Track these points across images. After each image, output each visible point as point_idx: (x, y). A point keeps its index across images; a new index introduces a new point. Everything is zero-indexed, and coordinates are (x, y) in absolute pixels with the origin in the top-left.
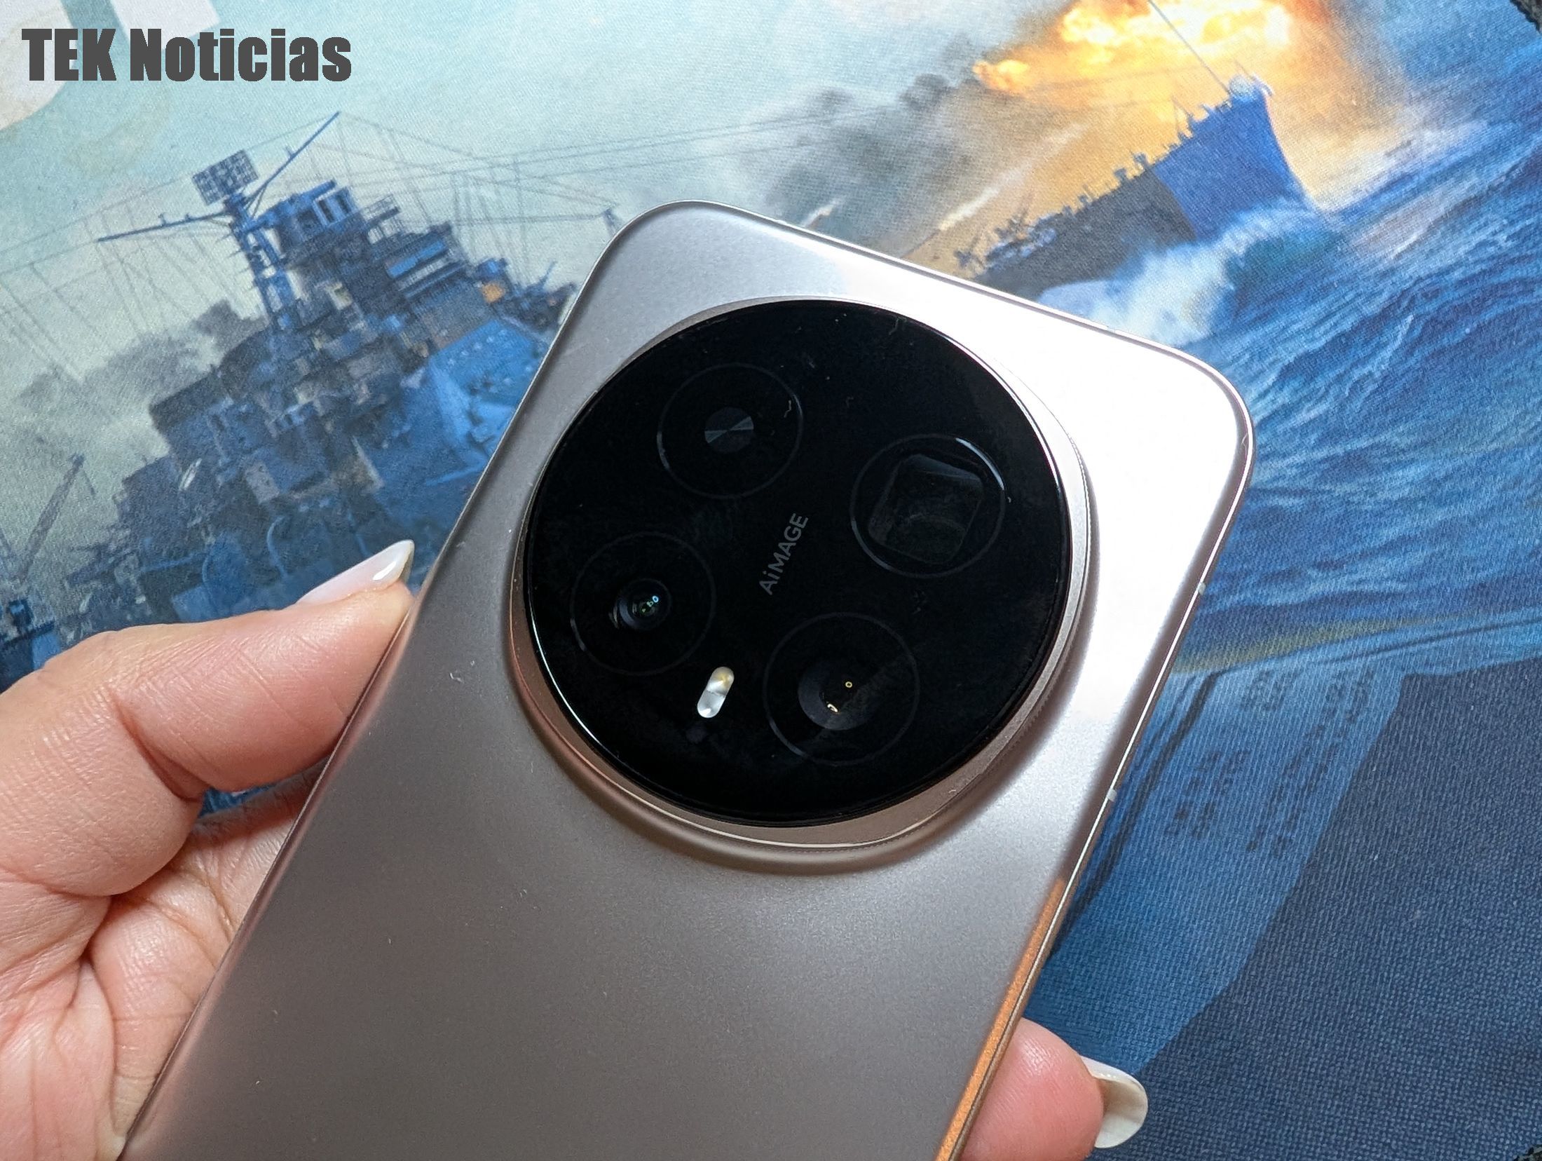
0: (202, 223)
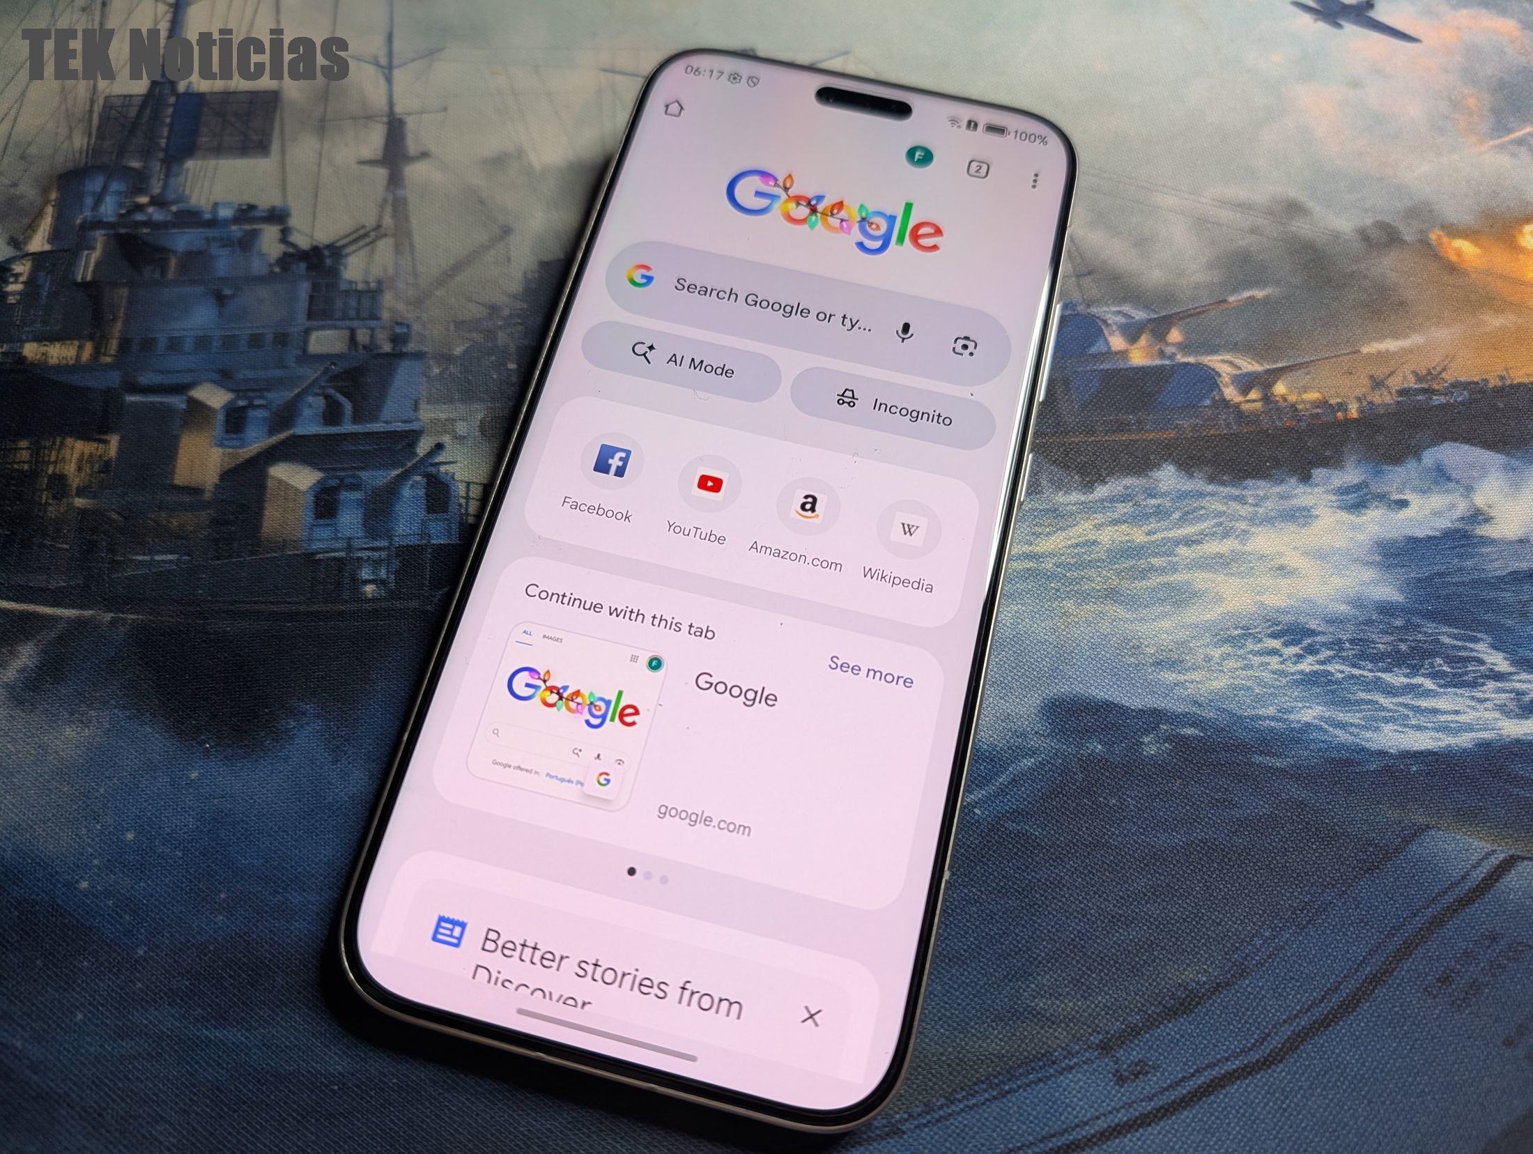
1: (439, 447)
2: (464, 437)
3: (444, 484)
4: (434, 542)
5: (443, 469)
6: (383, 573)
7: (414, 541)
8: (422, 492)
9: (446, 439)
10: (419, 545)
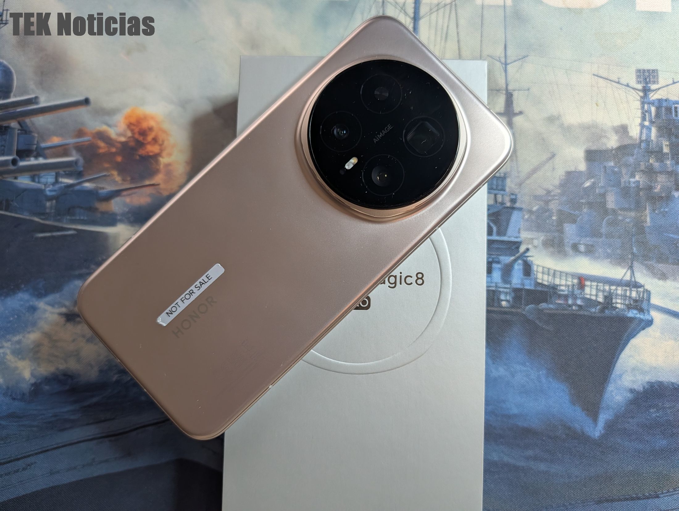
0: (632, 90)
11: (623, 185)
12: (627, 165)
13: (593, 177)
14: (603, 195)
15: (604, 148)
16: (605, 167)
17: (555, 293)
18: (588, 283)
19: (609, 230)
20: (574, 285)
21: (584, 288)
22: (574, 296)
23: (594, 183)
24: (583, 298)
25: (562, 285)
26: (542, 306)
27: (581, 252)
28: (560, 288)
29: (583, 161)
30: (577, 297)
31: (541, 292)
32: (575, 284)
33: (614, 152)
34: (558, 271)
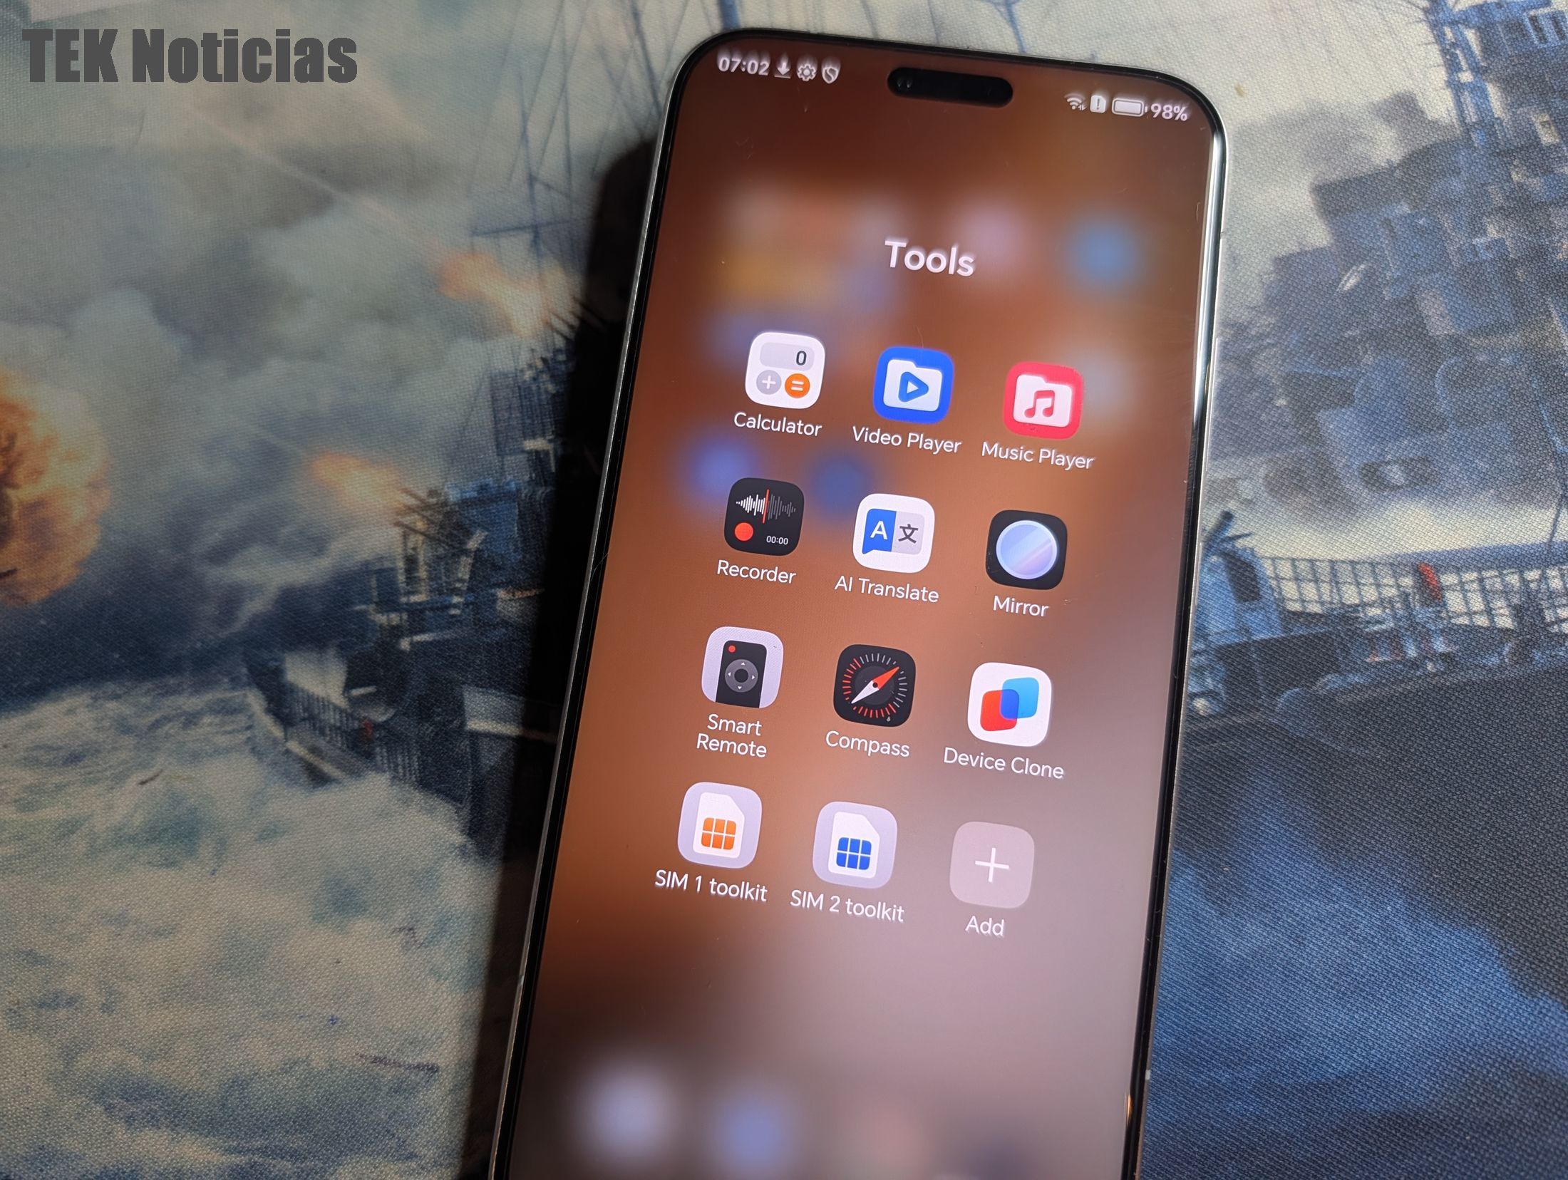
1: (1228, 517)
2: (1250, 501)
3: (1244, 563)
4: (1254, 638)
5: (1240, 544)
6: (1209, 683)
7: (1235, 639)
8: (1223, 576)
9: (1232, 506)
10: (1238, 644)
11: (1456, 262)
12: (1450, 204)
13: (1360, 259)
14: (1409, 303)
15: (1366, 169)
16: (1387, 222)
17: (1354, 634)
18: (1449, 579)
19: (1463, 402)
20: (1407, 595)
21: (1443, 597)
22: (1420, 628)
23: (1368, 275)
24: (1451, 629)
25: (1371, 606)
26: (1326, 685)
27: (1395, 488)
28: (1365, 614)
29: (1317, 218)
30: (1429, 630)
31: (1308, 641)
32: (1409, 591)
33: (1398, 174)
34: (1343, 562)
